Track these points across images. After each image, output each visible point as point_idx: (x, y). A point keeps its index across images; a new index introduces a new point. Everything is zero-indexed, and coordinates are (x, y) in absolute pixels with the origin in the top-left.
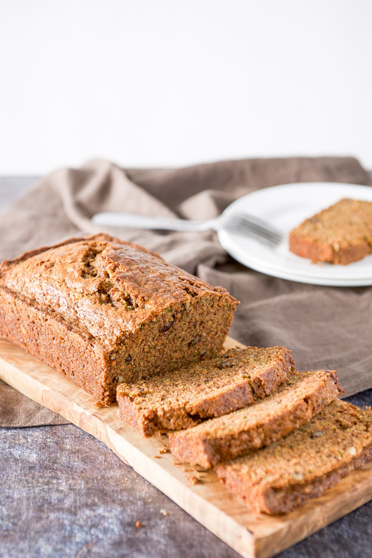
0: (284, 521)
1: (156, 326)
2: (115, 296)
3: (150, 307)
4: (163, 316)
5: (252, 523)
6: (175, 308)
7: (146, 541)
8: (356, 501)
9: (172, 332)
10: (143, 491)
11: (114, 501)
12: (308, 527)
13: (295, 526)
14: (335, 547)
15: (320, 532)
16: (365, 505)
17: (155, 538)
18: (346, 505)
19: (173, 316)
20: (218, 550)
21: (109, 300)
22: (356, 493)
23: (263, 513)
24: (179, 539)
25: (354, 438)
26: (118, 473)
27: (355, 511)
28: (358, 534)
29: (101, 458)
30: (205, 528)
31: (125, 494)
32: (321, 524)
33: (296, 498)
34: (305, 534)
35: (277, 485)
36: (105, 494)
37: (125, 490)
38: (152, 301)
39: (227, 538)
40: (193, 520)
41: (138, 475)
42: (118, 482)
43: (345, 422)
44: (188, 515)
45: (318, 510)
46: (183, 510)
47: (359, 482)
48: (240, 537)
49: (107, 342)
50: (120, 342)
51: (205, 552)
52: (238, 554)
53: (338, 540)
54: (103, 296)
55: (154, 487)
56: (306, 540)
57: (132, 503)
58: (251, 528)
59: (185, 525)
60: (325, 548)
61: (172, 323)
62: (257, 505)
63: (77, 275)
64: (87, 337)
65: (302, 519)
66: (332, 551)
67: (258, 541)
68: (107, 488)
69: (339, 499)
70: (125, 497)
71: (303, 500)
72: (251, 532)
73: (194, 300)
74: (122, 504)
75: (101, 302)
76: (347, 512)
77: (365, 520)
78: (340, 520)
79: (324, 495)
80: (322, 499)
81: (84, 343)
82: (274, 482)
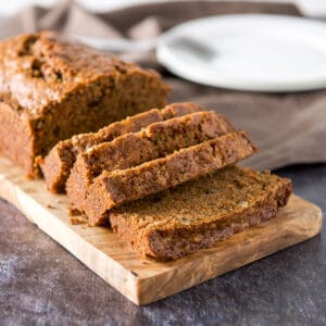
0: (171, 266)
1: (84, 99)
2: (47, 72)
3: (78, 80)
4: (91, 89)
5: (138, 267)
6: (103, 82)
7: (37, 284)
8: (248, 256)
9: (101, 109)
10: (43, 244)
11: (13, 252)
12: (195, 275)
13: (180, 271)
14: (222, 295)
15: (210, 282)
16: (259, 261)
17: (45, 282)
18: (237, 257)
19: (102, 91)
20: (104, 294)
21: (41, 75)
22: (248, 247)
23: (148, 256)
24: (68, 283)
25: (249, 195)
26: (23, 230)
27: (247, 266)
28: (247, 284)
29: (9, 217)
30: (96, 275)
31: (24, 246)
32: (210, 274)
33: (184, 246)
34: (193, 282)
35: (163, 228)
36: (6, 246)
37: (25, 243)
38: (80, 74)
39: (115, 283)
40: (87, 268)
41: (42, 232)
42: (20, 236)
43: (243, 182)
44: (83, 265)
45: (206, 258)
46: (78, 260)
47: (252, 237)
48: (126, 280)
49: (34, 111)
50: (47, 111)
51: (92, 295)
52: (124, 297)
53: (227, 289)
54: (36, 72)
55: (55, 241)
56: (194, 287)
57: (30, 253)
58: (136, 271)
59: (76, 273)
60: (213, 295)
61: (101, 98)
62: (143, 248)
63: (14, 55)
64: (16, 107)
65: (188, 265)
66: (219, 298)
67: (141, 282)
68: (9, 241)
69: (229, 251)
70: (24, 248)
71: (192, 249)
72: (136, 275)
73: (124, 77)
74: (19, 254)
75: (33, 76)
76: (238, 265)
77: (256, 274)
78: (232, 272)
79: (214, 246)
80: (212, 249)
81: (13, 113)
82: (160, 226)
